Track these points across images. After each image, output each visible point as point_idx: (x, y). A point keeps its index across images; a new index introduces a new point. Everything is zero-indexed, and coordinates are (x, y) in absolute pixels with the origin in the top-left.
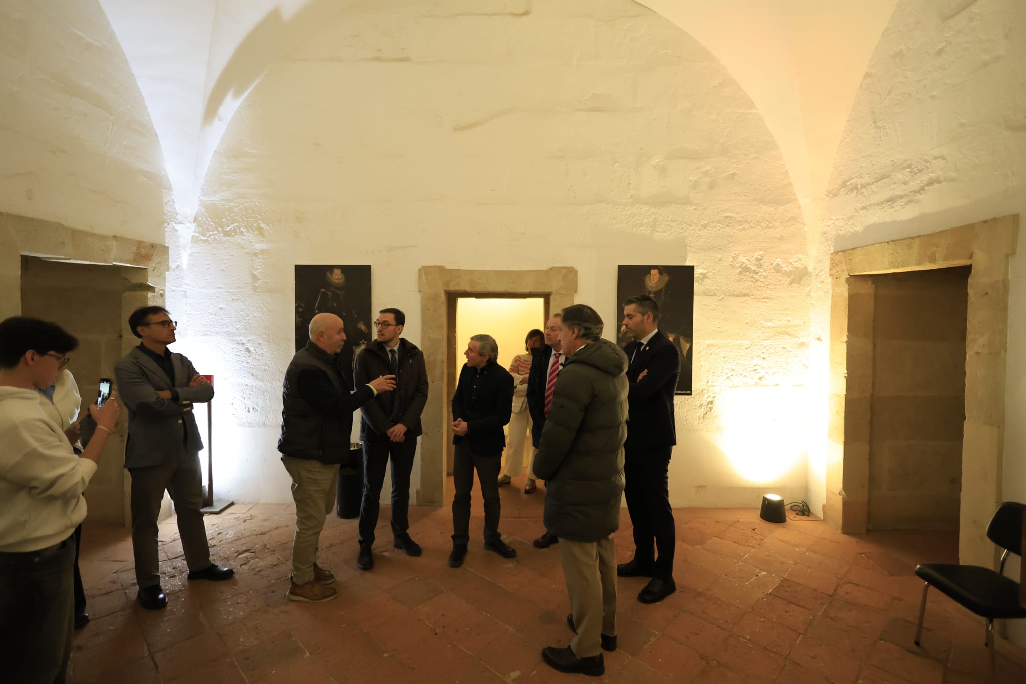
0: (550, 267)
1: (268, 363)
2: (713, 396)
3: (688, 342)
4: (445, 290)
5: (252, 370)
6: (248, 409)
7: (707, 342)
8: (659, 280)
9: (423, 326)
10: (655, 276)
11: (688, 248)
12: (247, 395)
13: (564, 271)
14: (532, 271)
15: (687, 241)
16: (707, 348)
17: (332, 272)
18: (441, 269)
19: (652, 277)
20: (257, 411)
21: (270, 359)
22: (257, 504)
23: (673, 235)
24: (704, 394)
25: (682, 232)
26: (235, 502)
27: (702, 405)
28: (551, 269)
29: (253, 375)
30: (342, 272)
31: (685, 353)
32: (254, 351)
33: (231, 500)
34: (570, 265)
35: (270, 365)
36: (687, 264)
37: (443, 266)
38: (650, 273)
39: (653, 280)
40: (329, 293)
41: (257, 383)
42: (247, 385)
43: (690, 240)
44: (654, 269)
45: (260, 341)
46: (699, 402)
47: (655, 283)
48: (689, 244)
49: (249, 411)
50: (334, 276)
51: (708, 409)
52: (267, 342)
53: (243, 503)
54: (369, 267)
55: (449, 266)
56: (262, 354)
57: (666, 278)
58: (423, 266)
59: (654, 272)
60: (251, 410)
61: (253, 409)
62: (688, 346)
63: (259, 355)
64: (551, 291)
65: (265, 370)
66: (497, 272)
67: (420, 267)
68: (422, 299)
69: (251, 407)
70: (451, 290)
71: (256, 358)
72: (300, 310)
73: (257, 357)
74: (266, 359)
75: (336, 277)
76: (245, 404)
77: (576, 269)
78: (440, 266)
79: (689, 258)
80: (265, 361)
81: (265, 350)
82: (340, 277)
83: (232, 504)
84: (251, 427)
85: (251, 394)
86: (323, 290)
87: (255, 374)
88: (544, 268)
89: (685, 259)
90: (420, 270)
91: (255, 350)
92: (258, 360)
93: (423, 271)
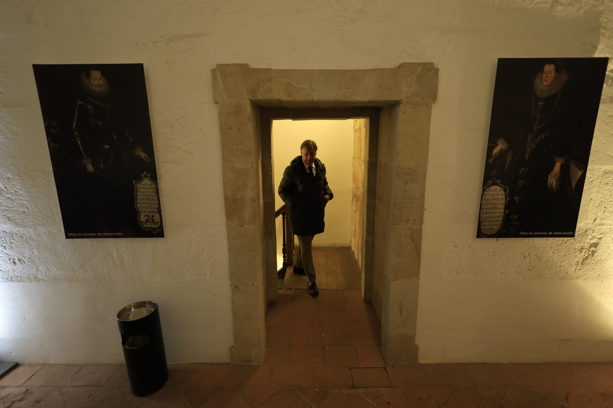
0: (398, 65)
1: (25, 203)
2: (600, 236)
3: (580, 170)
4: (251, 101)
5: (7, 212)
6: (12, 260)
7: (604, 168)
8: (554, 80)
9: (223, 152)
10: (549, 75)
11: (602, 30)
12: (7, 244)
13: (419, 69)
14: (374, 70)
15: (602, 19)
16: (602, 176)
17: (88, 76)
18: (244, 68)
19: (544, 76)
20: (25, 262)
21: (27, 199)
22: (44, 365)
23: (583, 10)
24: (588, 235)
25: (595, 6)
26: (19, 363)
27: (582, 249)
28: (400, 67)
29: (9, 219)
30: (103, 74)
31: (574, 183)
32: (4, 189)
33: (14, 361)
34: (427, 61)
35: (29, 206)
36: (597, 55)
37: (247, 65)
38: (542, 70)
39: (546, 81)
40: (90, 107)
41: (17, 229)
42: (5, 232)
43: (607, 19)
44: (550, 64)
45: (10, 176)
46: (580, 244)
47: (547, 86)
48: (604, 24)
49: (14, 263)
50: (92, 81)
51: (590, 253)
52: (19, 176)
53: (29, 364)
54: (141, 66)
55: (255, 65)
56: (15, 191)
57: (564, 77)
58: (217, 65)
59: (549, 68)
60: (17, 261)
61: (19, 260)
62: (580, 173)
63: (12, 193)
64: (397, 99)
65: (24, 212)
66: (323, 72)
67: (214, 67)
68: (219, 113)
69: (16, 258)
70: (259, 100)
71: (8, 198)
72: (53, 131)
73: (9, 196)
74: (22, 198)
75: (96, 83)
76: (7, 254)
77: (436, 67)
78: (242, 64)
79: (600, 47)
80: (21, 202)
81: (18, 187)
82: (101, 82)
83: (16, 366)
84: (21, 281)
85: (12, 243)
86: (79, 102)
87: (12, 218)
88: (391, 65)
89: (595, 47)
90: (213, 71)
91: (5, 187)
92: (12, 200)
93: (217, 71)
